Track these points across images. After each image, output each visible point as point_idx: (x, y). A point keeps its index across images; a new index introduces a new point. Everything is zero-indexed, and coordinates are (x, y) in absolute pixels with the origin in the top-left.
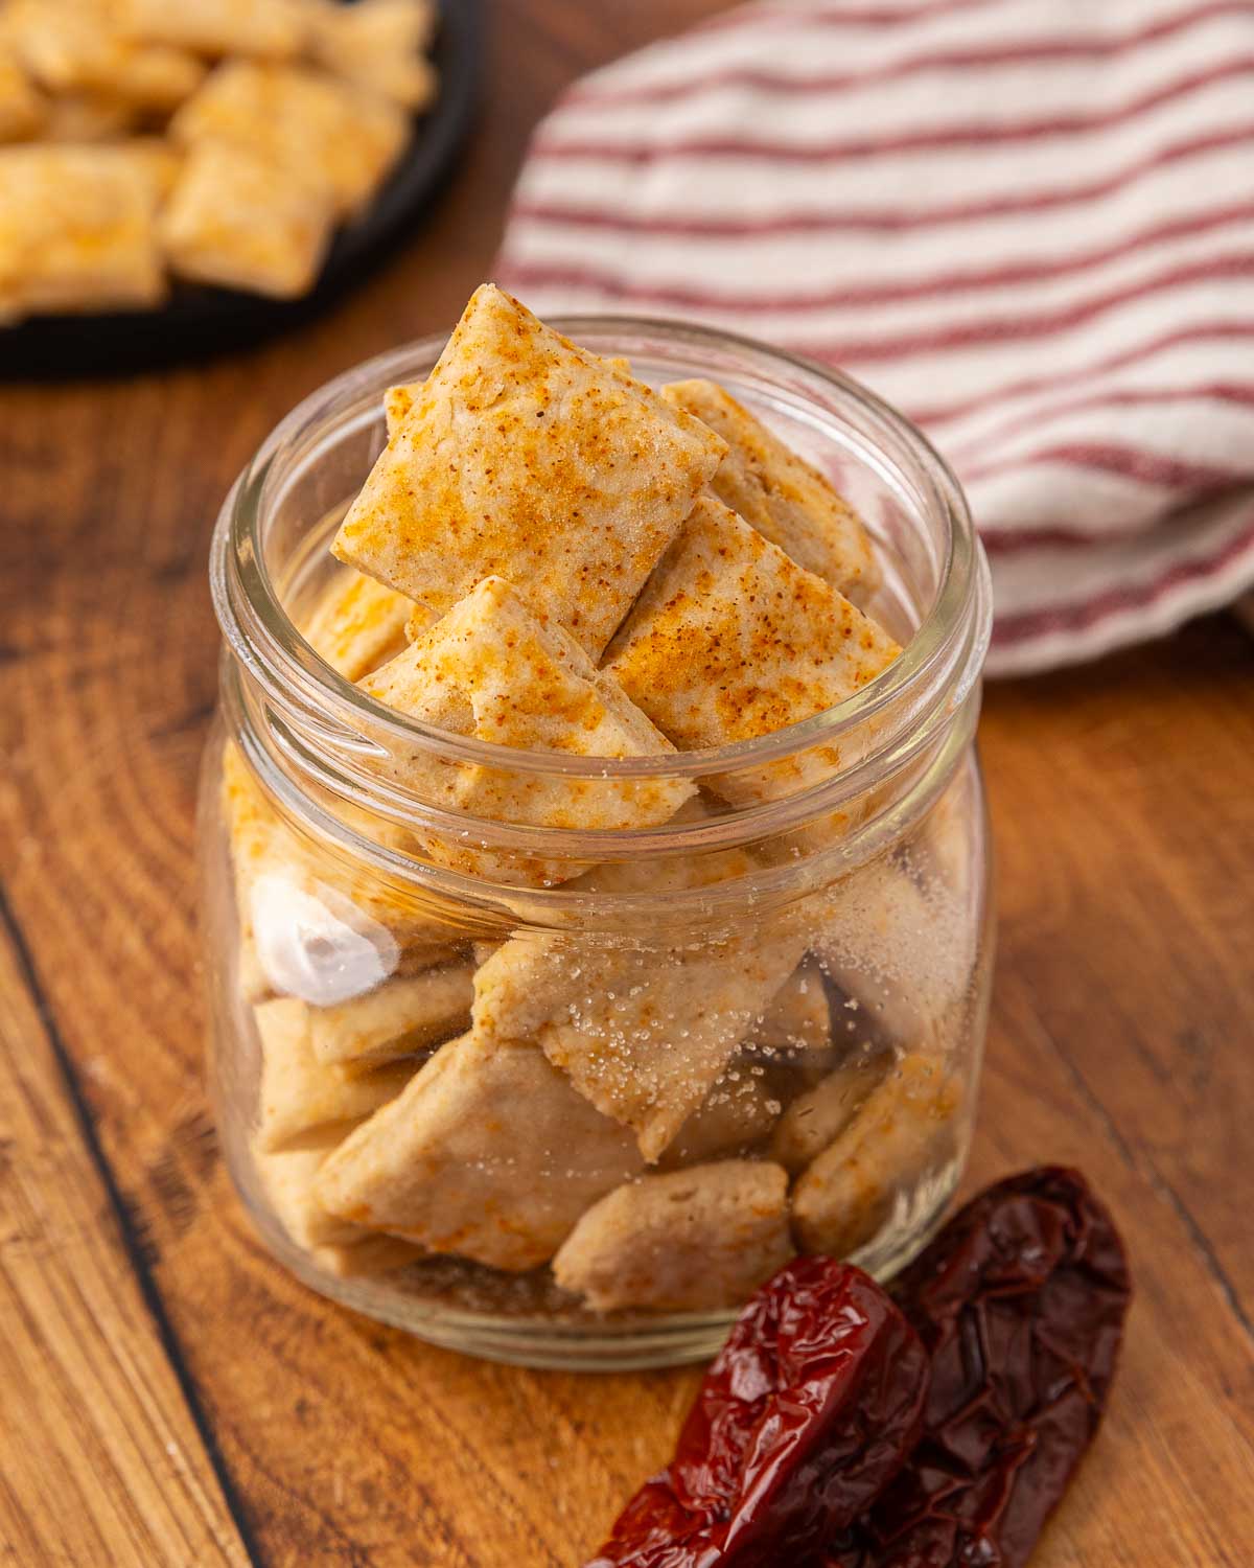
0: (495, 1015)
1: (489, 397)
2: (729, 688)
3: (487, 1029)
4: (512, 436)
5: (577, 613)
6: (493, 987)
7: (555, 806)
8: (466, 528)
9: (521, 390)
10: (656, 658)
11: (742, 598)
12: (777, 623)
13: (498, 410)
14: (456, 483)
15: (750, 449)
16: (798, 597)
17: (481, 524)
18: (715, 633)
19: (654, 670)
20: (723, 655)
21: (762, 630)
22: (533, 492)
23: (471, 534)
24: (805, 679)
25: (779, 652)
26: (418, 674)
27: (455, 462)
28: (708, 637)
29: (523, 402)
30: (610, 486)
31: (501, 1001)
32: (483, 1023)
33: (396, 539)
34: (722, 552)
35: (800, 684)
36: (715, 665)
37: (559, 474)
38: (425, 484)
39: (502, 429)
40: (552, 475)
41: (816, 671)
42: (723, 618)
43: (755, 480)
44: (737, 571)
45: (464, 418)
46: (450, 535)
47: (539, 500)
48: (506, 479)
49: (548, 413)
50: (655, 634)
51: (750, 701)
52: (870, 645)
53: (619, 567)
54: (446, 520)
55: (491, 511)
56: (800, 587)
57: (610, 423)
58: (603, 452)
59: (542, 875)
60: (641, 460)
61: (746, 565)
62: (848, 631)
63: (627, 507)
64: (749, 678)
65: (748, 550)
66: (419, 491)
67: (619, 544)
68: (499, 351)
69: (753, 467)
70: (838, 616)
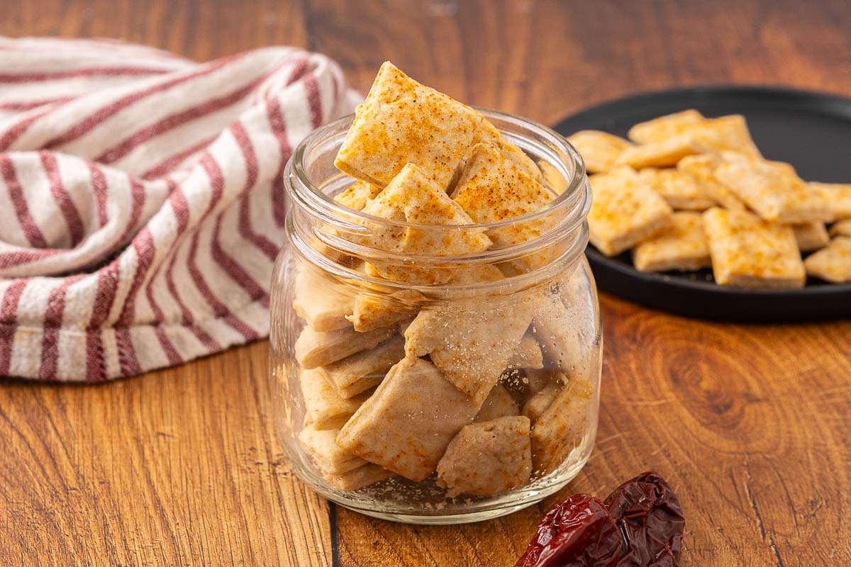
0: (415, 346)
1: (394, 97)
2: (498, 209)
3: (412, 352)
4: (404, 110)
5: (435, 175)
6: (414, 334)
7: (438, 251)
8: (389, 145)
9: (406, 94)
10: (470, 197)
11: (500, 176)
12: (512, 187)
13: (398, 101)
14: (385, 128)
15: (493, 133)
16: (520, 178)
17: (396, 143)
18: (491, 187)
19: (469, 201)
20: (494, 195)
21: (508, 189)
22: (415, 129)
23: (392, 147)
24: (525, 208)
25: (515, 198)
26: (381, 205)
27: (383, 121)
28: (488, 189)
29: (407, 98)
30: (443, 127)
31: (417, 340)
32: (410, 350)
33: (362, 152)
34: (490, 160)
35: (523, 210)
36: (492, 199)
37: (424, 122)
38: (372, 131)
39: (400, 107)
40: (421, 122)
41: (528, 205)
42: (493, 183)
43: (496, 144)
44: (496, 168)
45: (385, 107)
46: (384, 148)
47: (418, 132)
48: (403, 125)
49: (417, 101)
50: (468, 189)
51: (506, 215)
52: (548, 198)
53: (449, 157)
54: (382, 143)
55: (399, 137)
56: (520, 175)
57: (440, 105)
58: (439, 114)
59: (433, 281)
60: (453, 117)
61: (499, 165)
62: (539, 192)
63: (450, 134)
64: (505, 206)
65: (500, 160)
66: (370, 134)
67: (448, 148)
68: (396, 82)
69: (494, 139)
70: (535, 186)
